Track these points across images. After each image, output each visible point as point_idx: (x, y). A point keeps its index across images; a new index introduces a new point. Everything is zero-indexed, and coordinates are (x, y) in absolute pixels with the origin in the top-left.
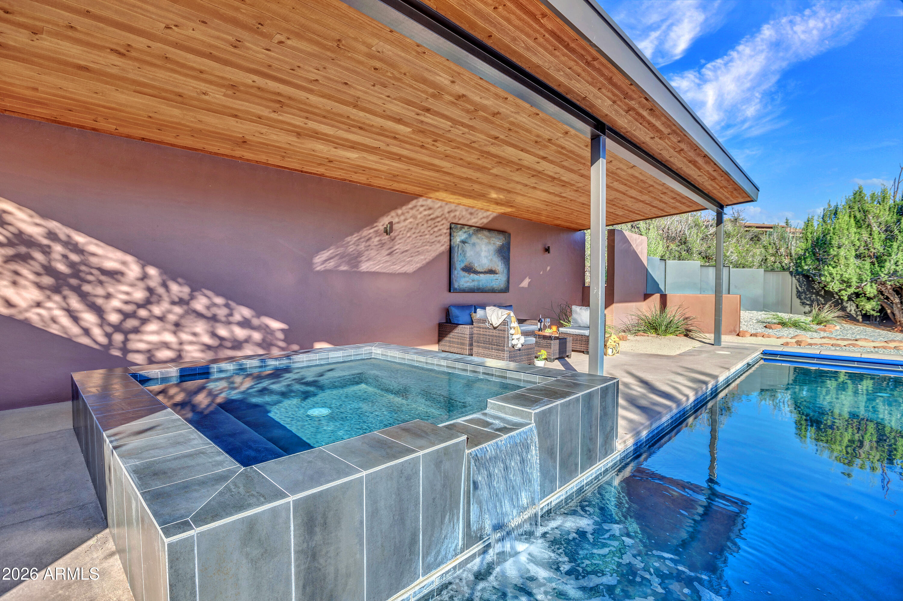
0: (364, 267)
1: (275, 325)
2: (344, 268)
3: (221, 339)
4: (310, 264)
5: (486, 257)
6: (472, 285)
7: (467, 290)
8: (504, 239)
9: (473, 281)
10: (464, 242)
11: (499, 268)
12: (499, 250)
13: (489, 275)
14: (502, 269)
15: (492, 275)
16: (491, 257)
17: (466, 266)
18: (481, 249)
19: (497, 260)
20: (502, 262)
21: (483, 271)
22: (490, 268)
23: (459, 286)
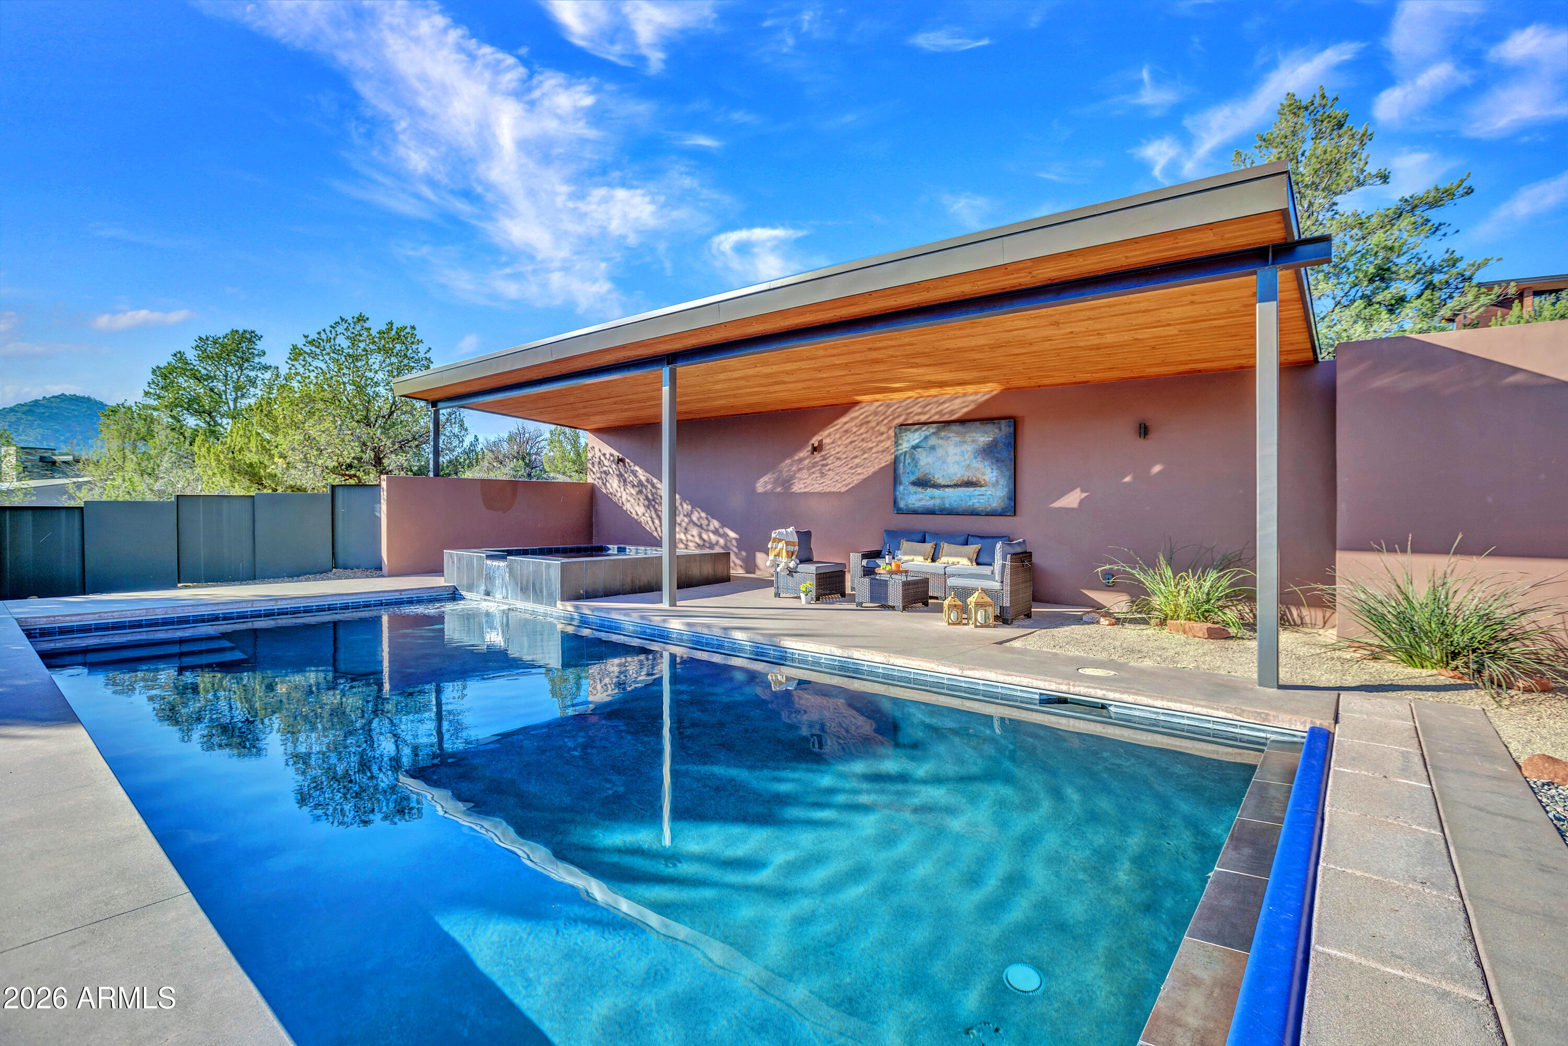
0: (797, 487)
1: (732, 534)
2: (779, 490)
3: (704, 540)
4: (753, 489)
5: (958, 463)
6: (930, 504)
7: (920, 510)
8: (997, 431)
9: (932, 498)
10: (915, 447)
11: (987, 478)
12: (984, 450)
13: (963, 489)
14: (994, 479)
15: (972, 489)
16: (968, 462)
17: (918, 479)
18: (947, 452)
19: (981, 466)
20: (994, 467)
21: (952, 483)
22: (966, 479)
23: (906, 505)
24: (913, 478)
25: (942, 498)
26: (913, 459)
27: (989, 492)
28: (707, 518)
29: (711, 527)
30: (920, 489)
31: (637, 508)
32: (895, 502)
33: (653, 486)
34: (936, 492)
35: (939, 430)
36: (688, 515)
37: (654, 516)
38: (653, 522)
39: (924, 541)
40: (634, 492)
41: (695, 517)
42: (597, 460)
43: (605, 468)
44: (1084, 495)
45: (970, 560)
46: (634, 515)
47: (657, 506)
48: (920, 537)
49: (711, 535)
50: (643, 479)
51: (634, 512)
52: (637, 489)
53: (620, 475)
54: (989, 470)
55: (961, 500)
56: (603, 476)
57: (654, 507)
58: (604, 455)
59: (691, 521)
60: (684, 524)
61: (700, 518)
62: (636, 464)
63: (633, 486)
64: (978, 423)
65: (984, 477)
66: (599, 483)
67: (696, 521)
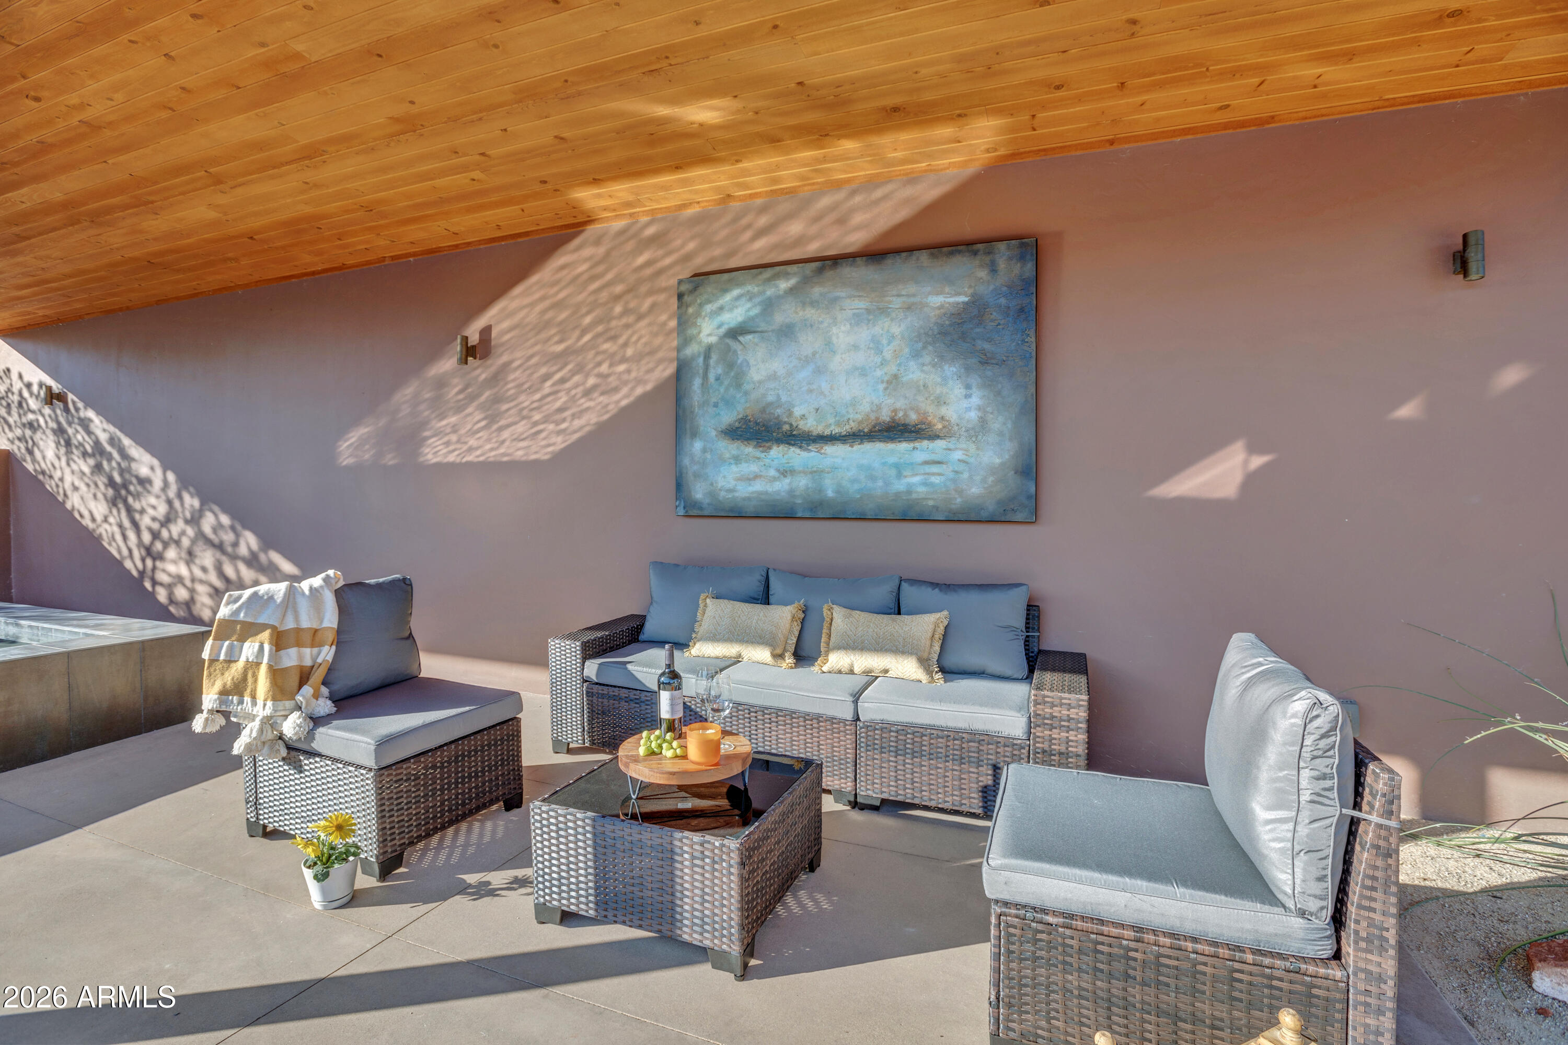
4: (332, 458)
5: (863, 372)
6: (780, 488)
7: (750, 509)
8: (983, 274)
9: (785, 472)
10: (735, 333)
11: (951, 412)
12: (943, 333)
13: (879, 446)
14: (973, 415)
15: (904, 446)
16: (893, 369)
17: (745, 420)
18: (828, 343)
19: (933, 378)
20: (975, 380)
21: (844, 430)
22: (885, 416)
23: (712, 494)
24: (728, 417)
25: (817, 473)
26: (731, 365)
27: (958, 455)
28: (233, 528)
29: (243, 550)
30: (749, 450)
31: (92, 505)
32: (680, 486)
33: (124, 455)
34: (796, 456)
35: (806, 281)
36: (194, 520)
37: (127, 523)
38: (125, 537)
39: (765, 598)
40: (86, 470)
41: (207, 526)
42: (16, 398)
43: (31, 416)
44: (1257, 461)
45: (924, 662)
46: (87, 522)
47: (130, 500)
48: (753, 583)
49: (242, 567)
50: (103, 437)
51: (86, 513)
52: (91, 462)
53: (60, 431)
54: (957, 390)
55: (873, 478)
56: (28, 433)
57: (125, 501)
58: (29, 386)
59: (200, 535)
60: (186, 542)
61: (215, 529)
62: (87, 405)
63: (85, 454)
64: (924, 256)
65: (943, 411)
66: (18, 449)
67: (212, 536)
